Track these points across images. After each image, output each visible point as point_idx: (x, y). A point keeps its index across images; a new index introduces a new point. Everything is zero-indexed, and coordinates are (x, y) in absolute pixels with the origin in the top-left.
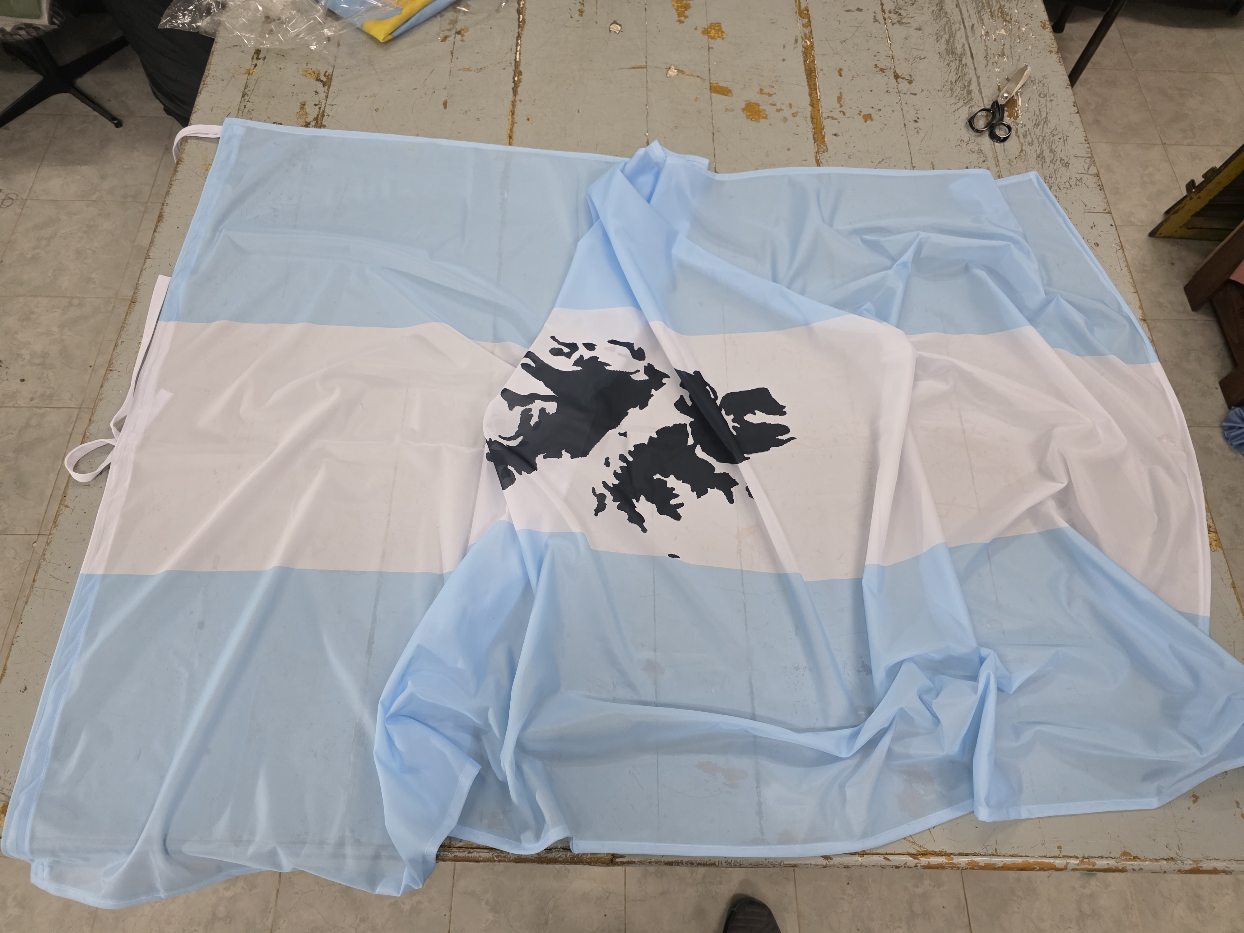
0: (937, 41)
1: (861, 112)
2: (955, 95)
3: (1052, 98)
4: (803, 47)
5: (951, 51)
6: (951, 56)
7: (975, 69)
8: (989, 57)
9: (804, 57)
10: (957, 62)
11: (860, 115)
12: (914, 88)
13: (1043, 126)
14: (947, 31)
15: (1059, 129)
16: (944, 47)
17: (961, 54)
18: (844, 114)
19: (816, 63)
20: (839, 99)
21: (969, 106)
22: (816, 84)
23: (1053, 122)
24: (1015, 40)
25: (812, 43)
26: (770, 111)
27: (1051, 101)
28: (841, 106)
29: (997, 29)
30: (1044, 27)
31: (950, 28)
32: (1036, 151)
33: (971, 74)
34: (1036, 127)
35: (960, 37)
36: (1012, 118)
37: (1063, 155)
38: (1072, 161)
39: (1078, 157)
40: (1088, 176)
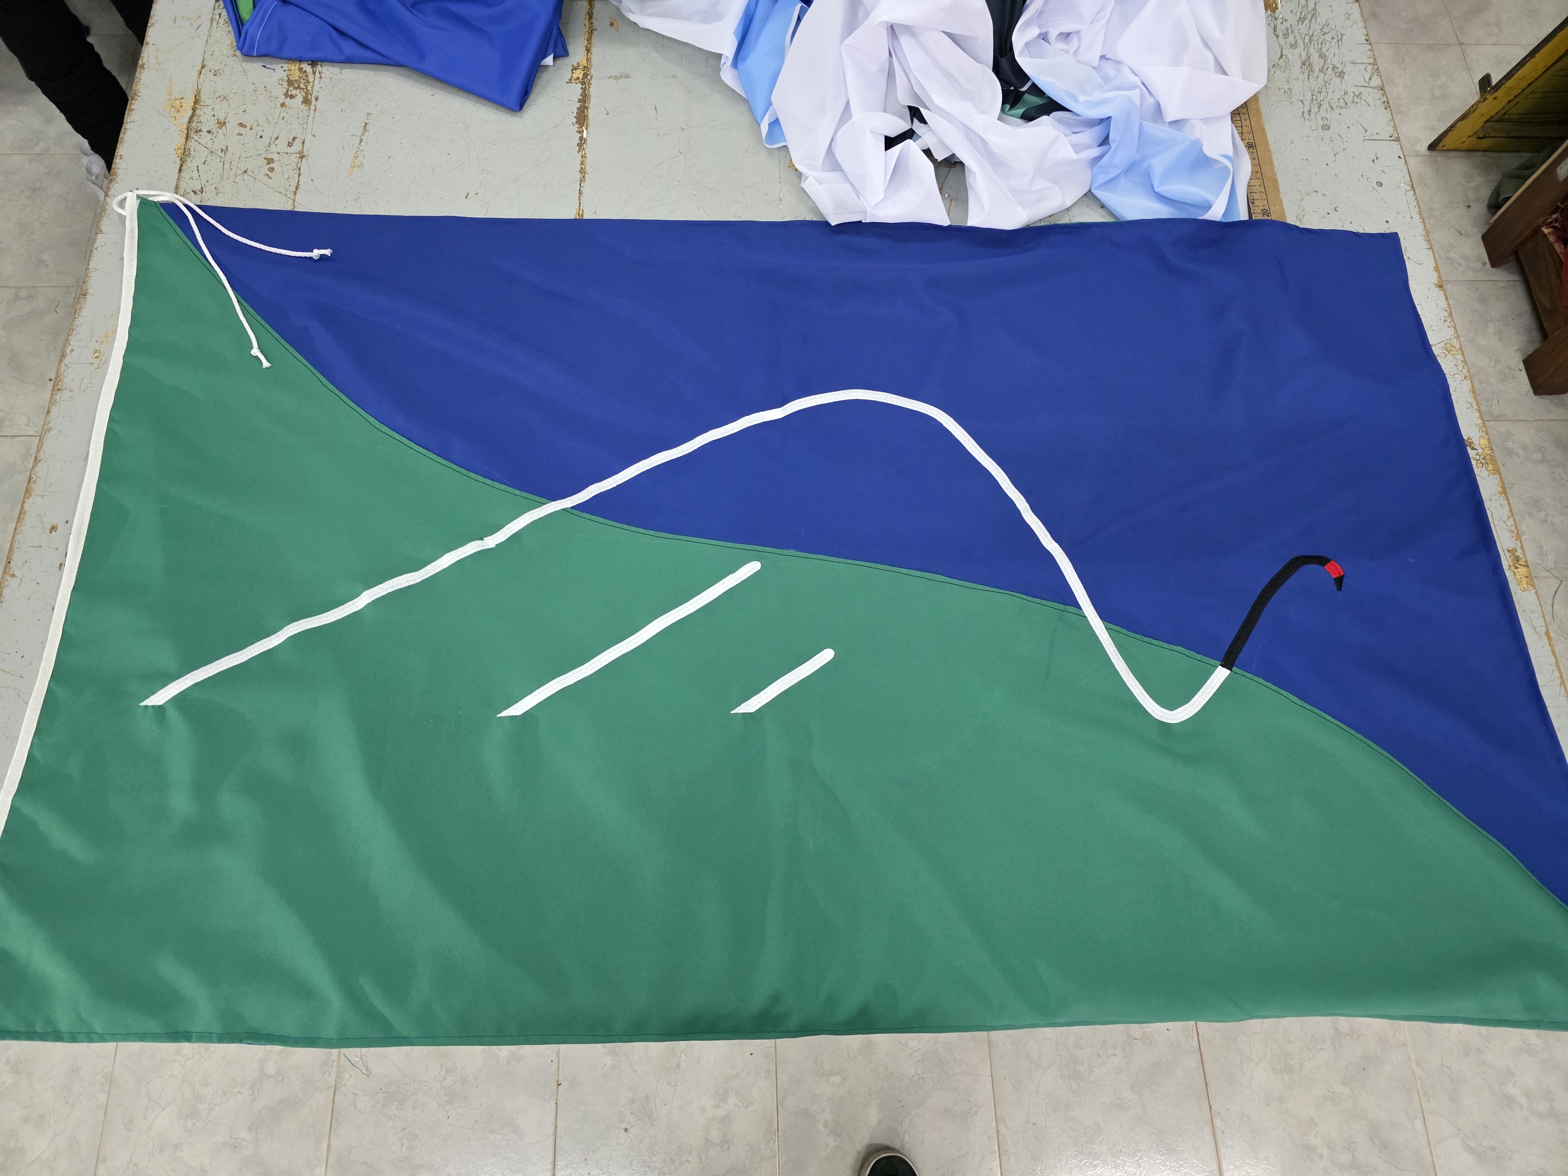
13: (1311, 21)
15: (1332, 25)
23: (1324, 14)
32: (1301, 55)
34: (1300, 23)
37: (1335, 61)
38: (1349, 68)
39: (1357, 63)
40: (1370, 90)
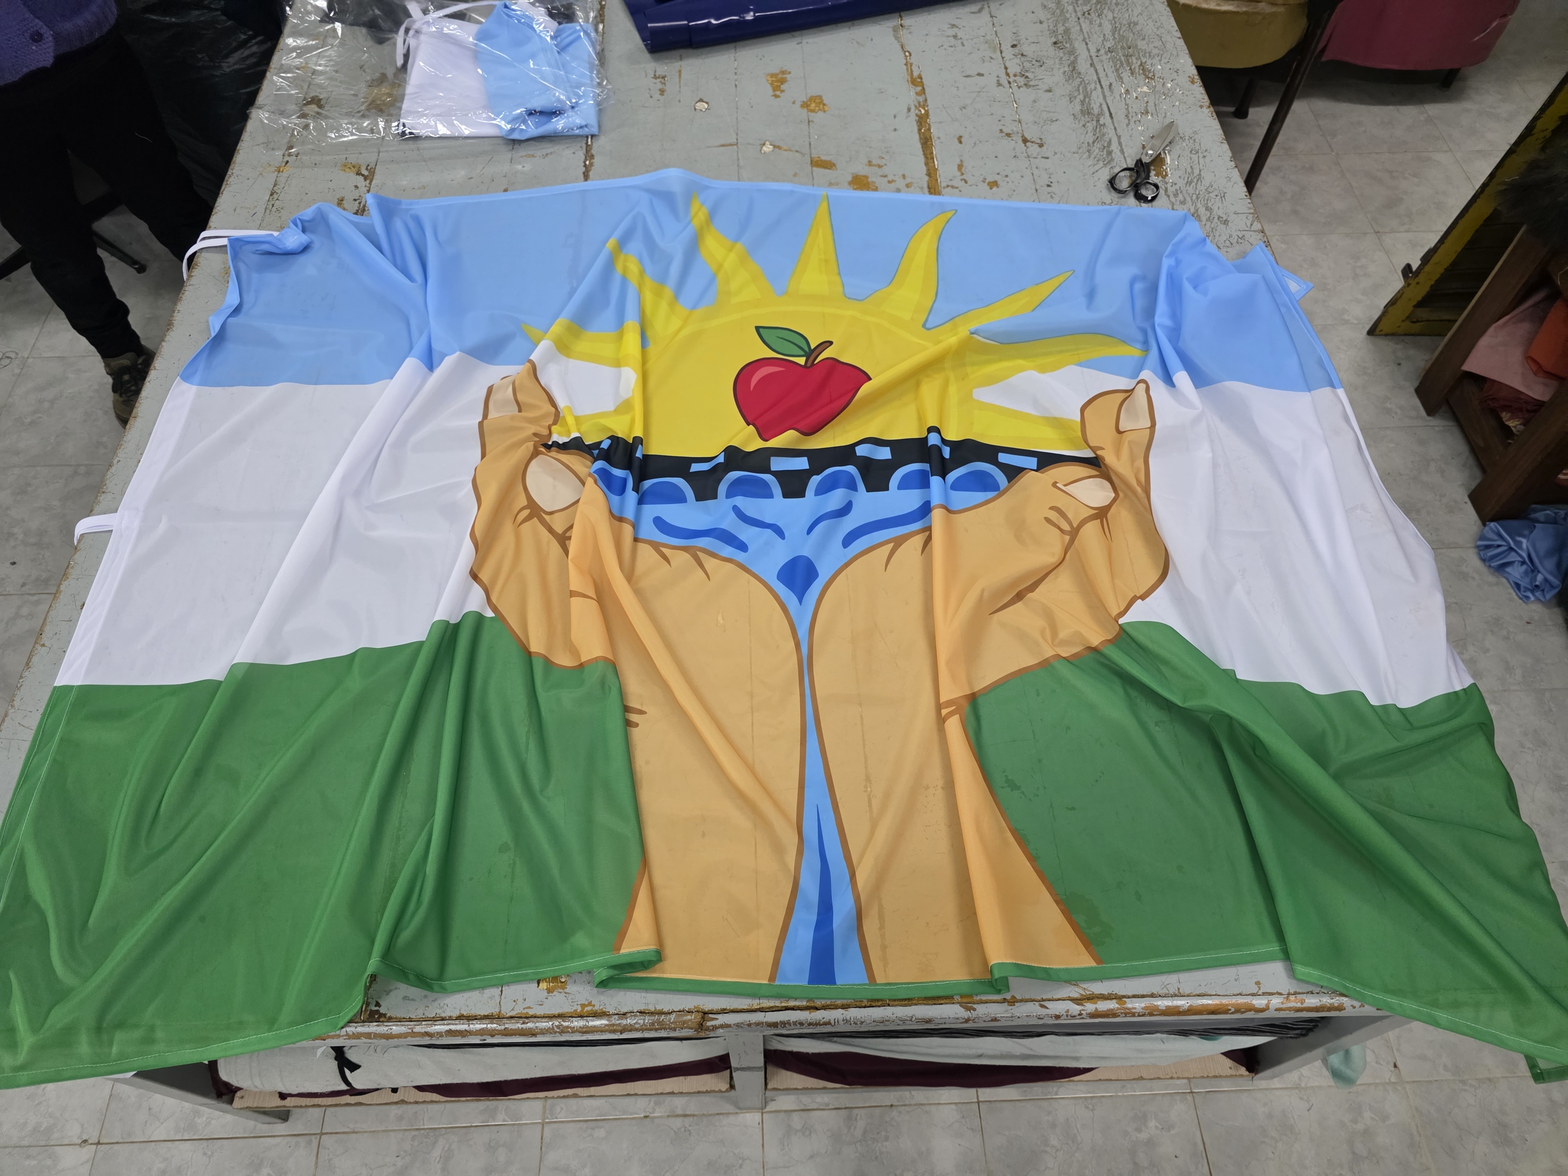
0: (1071, 102)
1: (985, 179)
2: (1093, 156)
3: (1205, 154)
4: (917, 115)
5: (1086, 111)
6: (1086, 116)
7: (1115, 129)
8: (1130, 116)
9: (918, 126)
10: (1094, 123)
11: (984, 182)
12: (1046, 151)
13: (1196, 184)
14: (1081, 91)
15: (1215, 186)
16: (1078, 108)
17: (1098, 115)
18: (966, 182)
19: (932, 131)
20: (960, 167)
21: (1109, 167)
22: (932, 153)
23: (1207, 179)
24: (1160, 97)
25: (927, 112)
26: (880, 182)
27: (1204, 157)
28: (962, 174)
29: (1139, 87)
30: (1193, 82)
31: (1085, 88)
32: (1190, 209)
33: (1111, 133)
34: (1188, 185)
35: (1096, 99)
36: (1160, 177)
37: (1220, 213)
38: (1232, 217)
39: (1238, 213)
40: (1252, 233)
